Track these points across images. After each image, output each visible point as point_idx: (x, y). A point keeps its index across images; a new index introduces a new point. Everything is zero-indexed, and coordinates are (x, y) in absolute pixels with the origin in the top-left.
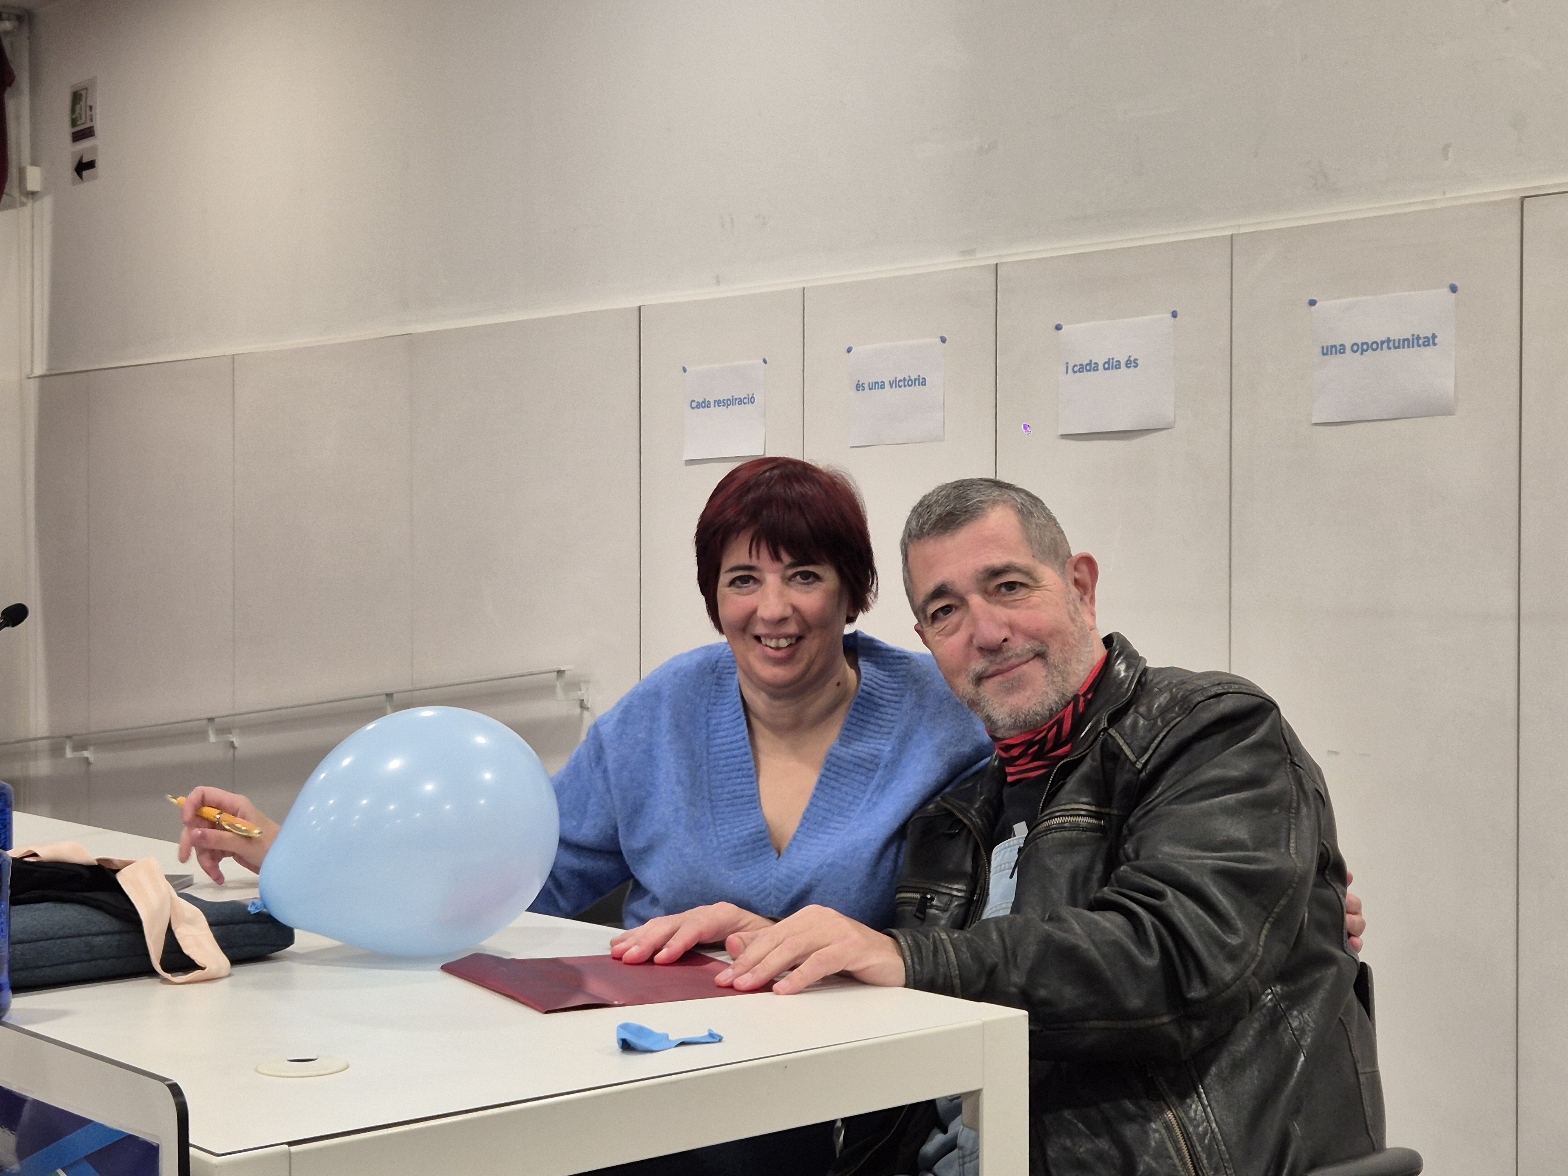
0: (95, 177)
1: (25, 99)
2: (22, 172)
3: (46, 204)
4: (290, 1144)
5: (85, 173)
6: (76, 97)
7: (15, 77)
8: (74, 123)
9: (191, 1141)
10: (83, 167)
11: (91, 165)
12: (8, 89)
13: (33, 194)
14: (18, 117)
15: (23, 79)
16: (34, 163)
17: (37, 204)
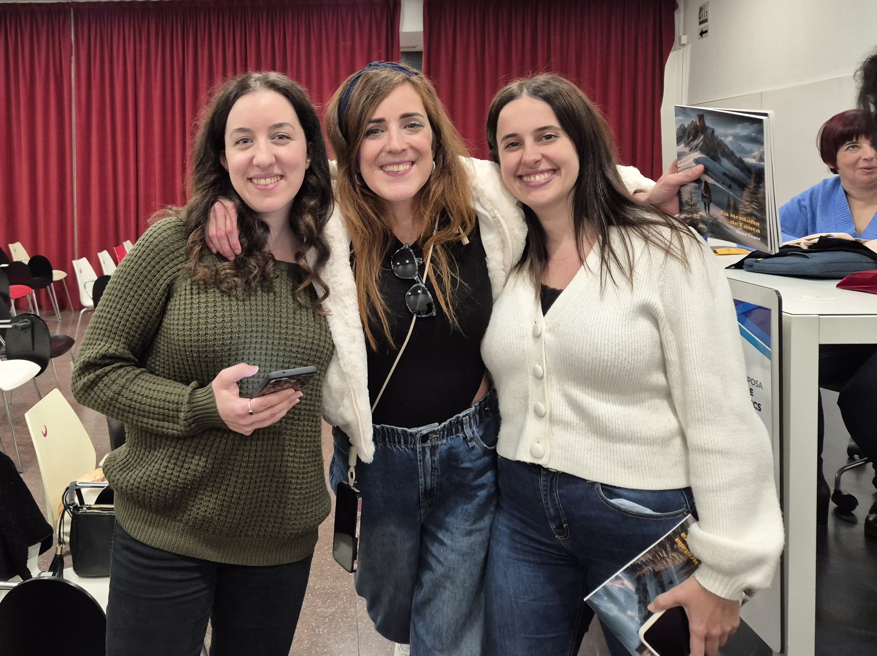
0: (707, 36)
1: (682, 13)
2: (680, 38)
3: (688, 48)
4: (819, 315)
5: (703, 35)
6: (701, 9)
7: (678, 6)
8: (700, 18)
9: (783, 310)
10: (702, 33)
11: (706, 32)
12: (676, 11)
13: (684, 45)
14: (679, 20)
15: (681, 6)
16: (684, 34)
17: (685, 48)
